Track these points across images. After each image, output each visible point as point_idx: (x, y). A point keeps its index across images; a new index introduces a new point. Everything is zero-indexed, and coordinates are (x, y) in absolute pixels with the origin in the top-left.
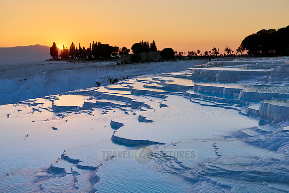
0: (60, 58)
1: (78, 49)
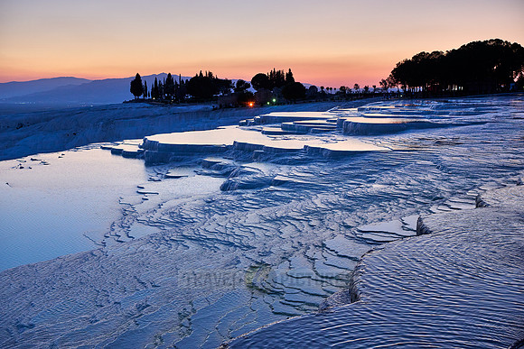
1: (178, 83)
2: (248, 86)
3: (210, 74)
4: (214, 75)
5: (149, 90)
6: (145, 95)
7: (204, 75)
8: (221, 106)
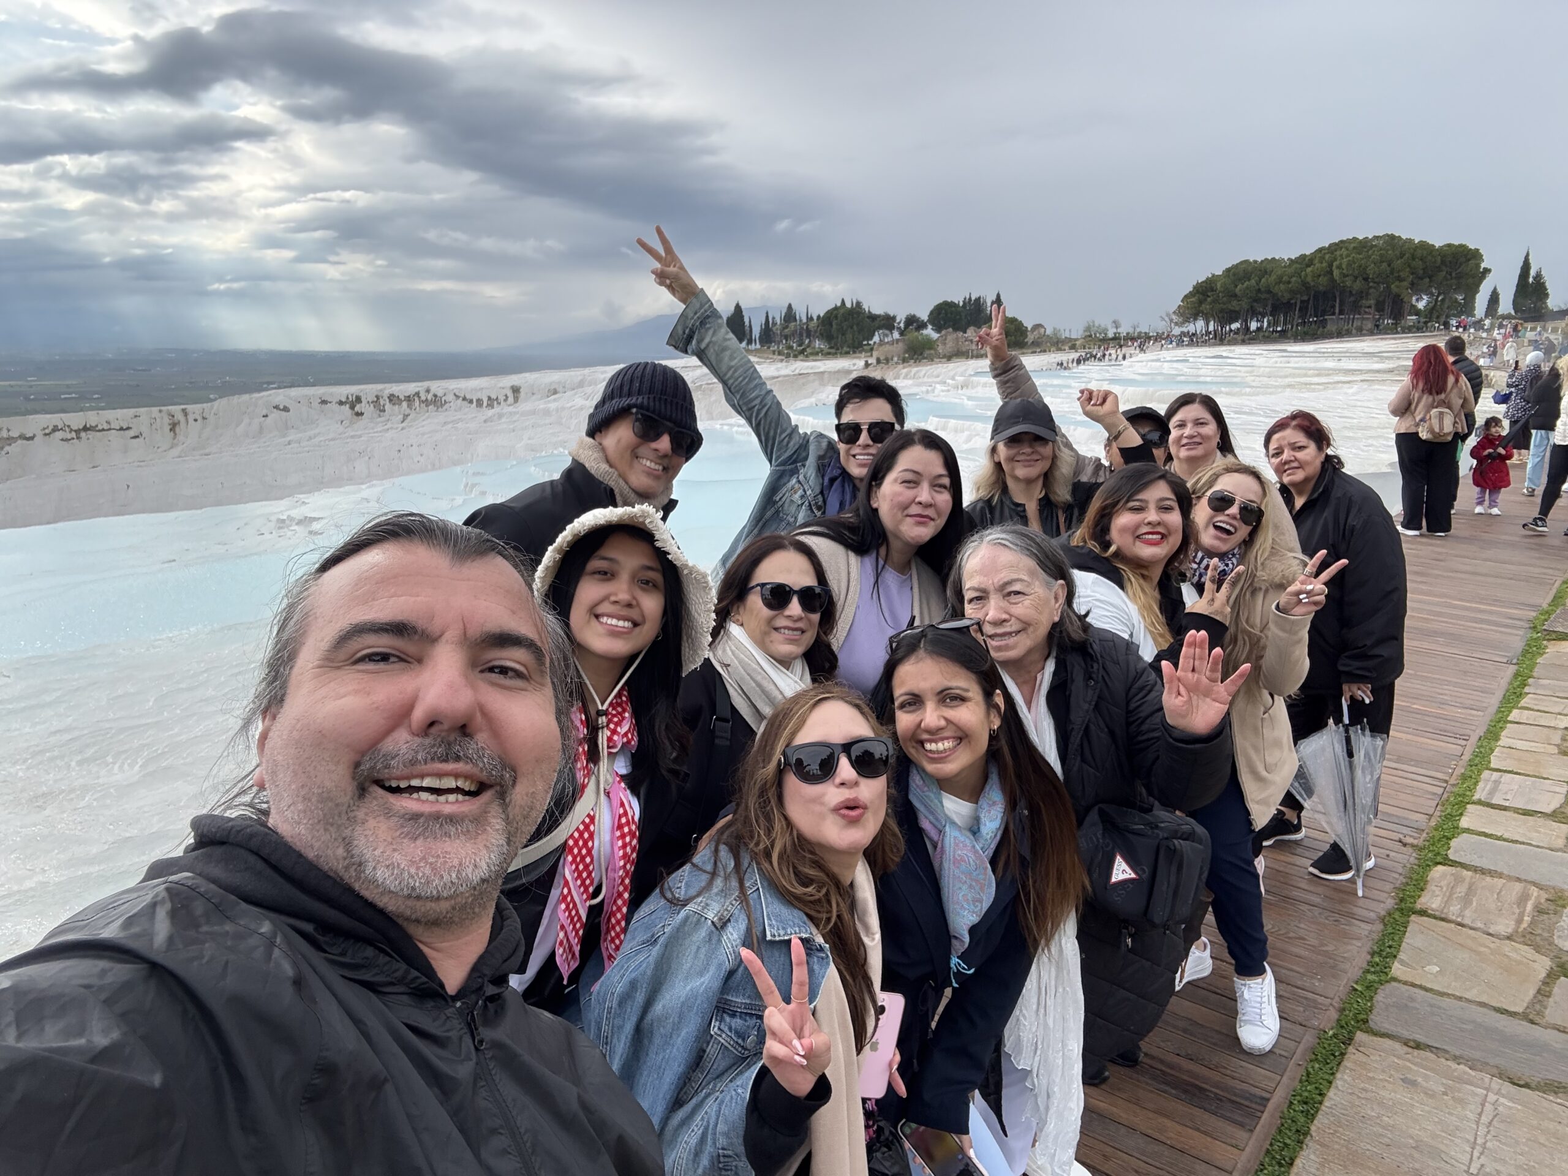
0: (758, 346)
1: (804, 320)
2: (922, 326)
3: (858, 304)
4: (865, 307)
5: (756, 332)
6: (750, 342)
7: (848, 305)
8: (878, 361)
